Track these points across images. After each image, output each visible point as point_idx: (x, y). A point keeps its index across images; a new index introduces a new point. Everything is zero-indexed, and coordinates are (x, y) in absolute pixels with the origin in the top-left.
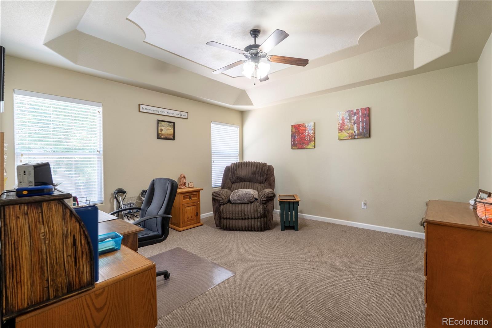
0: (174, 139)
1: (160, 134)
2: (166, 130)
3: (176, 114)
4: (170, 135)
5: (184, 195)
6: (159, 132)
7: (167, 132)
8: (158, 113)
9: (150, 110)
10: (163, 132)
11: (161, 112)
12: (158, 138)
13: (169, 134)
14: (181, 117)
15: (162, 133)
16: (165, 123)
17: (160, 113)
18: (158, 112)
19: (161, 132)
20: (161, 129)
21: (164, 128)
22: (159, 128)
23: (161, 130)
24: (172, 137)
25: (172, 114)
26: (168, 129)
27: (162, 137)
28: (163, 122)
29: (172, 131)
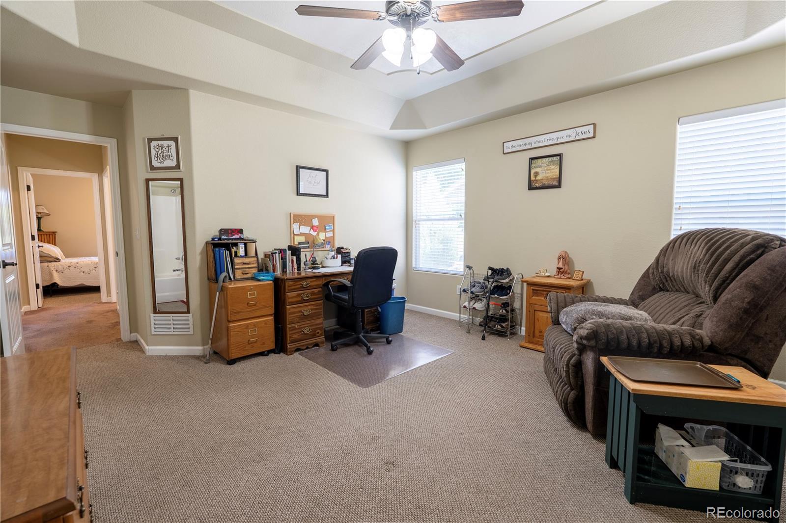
0: (559, 186)
1: (533, 181)
2: (546, 171)
3: (564, 136)
4: (553, 179)
5: (533, 288)
6: (533, 178)
7: (548, 175)
8: (530, 148)
9: (518, 146)
10: (539, 178)
11: (535, 143)
12: (531, 188)
13: (551, 177)
14: (578, 138)
15: (537, 179)
16: (543, 159)
17: (534, 146)
18: (530, 145)
19: (536, 177)
20: (536, 172)
21: (541, 169)
22: (533, 171)
23: (536, 174)
24: (556, 183)
25: (556, 140)
26: (549, 170)
27: (537, 185)
28: (540, 160)
29: (557, 171)
